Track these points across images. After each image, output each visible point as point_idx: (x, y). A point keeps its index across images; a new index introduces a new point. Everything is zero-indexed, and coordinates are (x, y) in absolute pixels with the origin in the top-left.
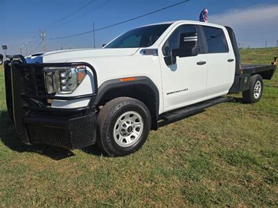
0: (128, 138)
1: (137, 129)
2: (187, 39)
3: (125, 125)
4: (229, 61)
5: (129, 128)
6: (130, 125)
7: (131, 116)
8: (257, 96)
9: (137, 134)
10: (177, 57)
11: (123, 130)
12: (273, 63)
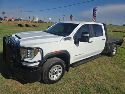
0: (55, 76)
1: (60, 72)
2: (84, 35)
3: (54, 71)
4: (103, 40)
5: (56, 72)
6: (57, 71)
7: (57, 67)
8: (114, 53)
9: (59, 74)
10: (80, 42)
11: (53, 73)
12: (123, 39)
